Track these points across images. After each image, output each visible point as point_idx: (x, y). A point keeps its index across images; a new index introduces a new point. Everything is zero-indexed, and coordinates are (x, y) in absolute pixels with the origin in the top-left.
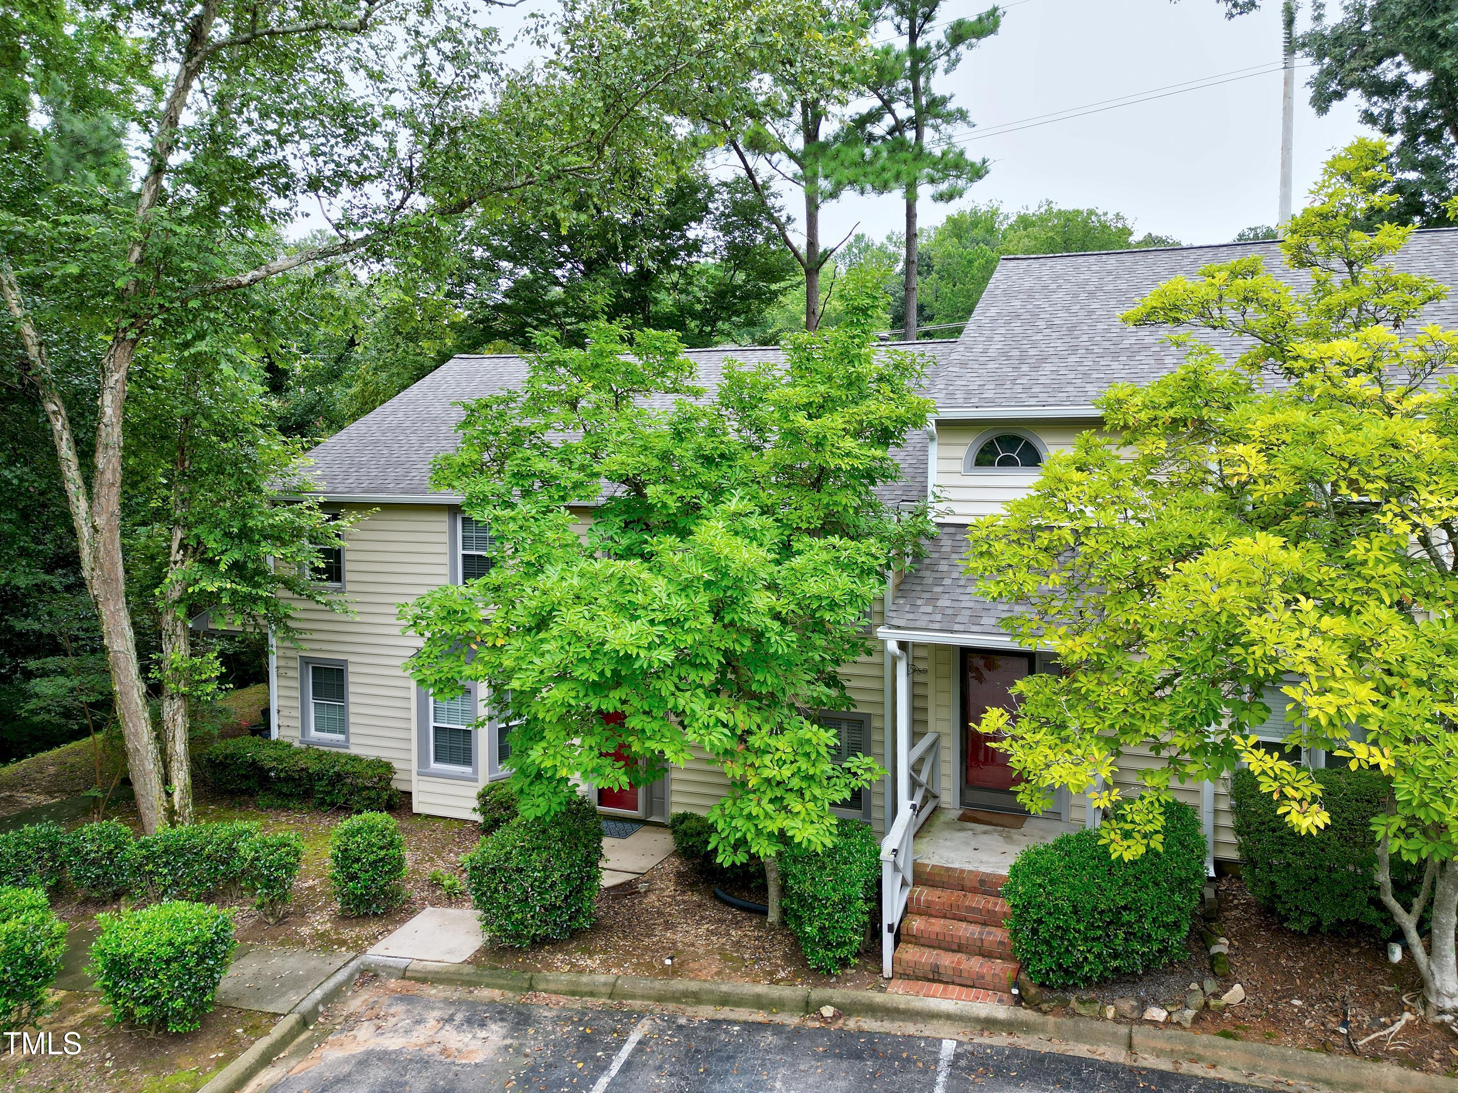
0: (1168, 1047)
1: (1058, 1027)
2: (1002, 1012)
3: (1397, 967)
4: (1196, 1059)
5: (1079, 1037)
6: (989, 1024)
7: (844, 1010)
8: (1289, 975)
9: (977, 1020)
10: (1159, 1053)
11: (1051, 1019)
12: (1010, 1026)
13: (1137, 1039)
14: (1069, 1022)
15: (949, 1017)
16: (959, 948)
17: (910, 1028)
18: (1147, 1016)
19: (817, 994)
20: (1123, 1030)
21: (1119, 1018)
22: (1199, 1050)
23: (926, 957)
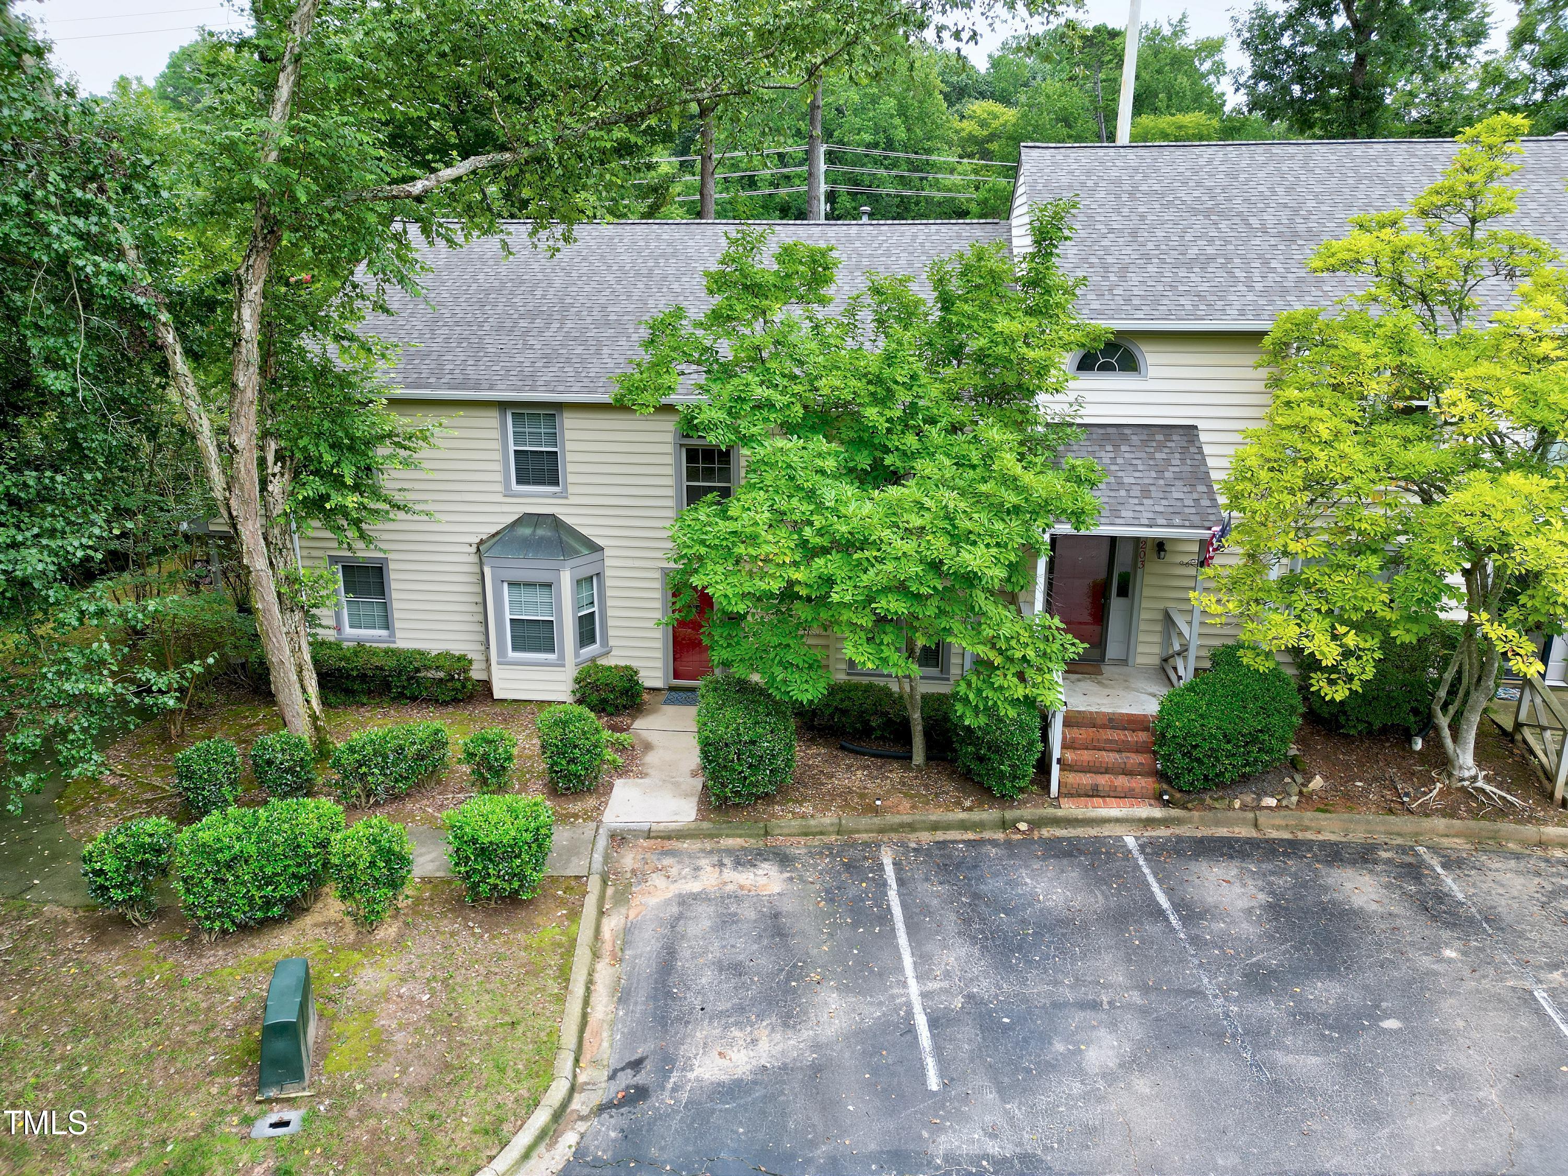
0: (1283, 823)
1: (1202, 819)
2: (1158, 813)
3: (1419, 753)
4: (1306, 829)
5: (1217, 823)
6: (1149, 822)
7: (1035, 824)
8: (1347, 767)
9: (1140, 820)
10: (1278, 827)
11: (1196, 814)
12: (1165, 822)
13: (1261, 820)
14: (1210, 815)
15: (1118, 820)
16: (1107, 771)
17: (1093, 832)
18: (1264, 804)
19: (1009, 815)
20: (1250, 815)
21: (1244, 807)
22: (1307, 822)
23: (1086, 780)
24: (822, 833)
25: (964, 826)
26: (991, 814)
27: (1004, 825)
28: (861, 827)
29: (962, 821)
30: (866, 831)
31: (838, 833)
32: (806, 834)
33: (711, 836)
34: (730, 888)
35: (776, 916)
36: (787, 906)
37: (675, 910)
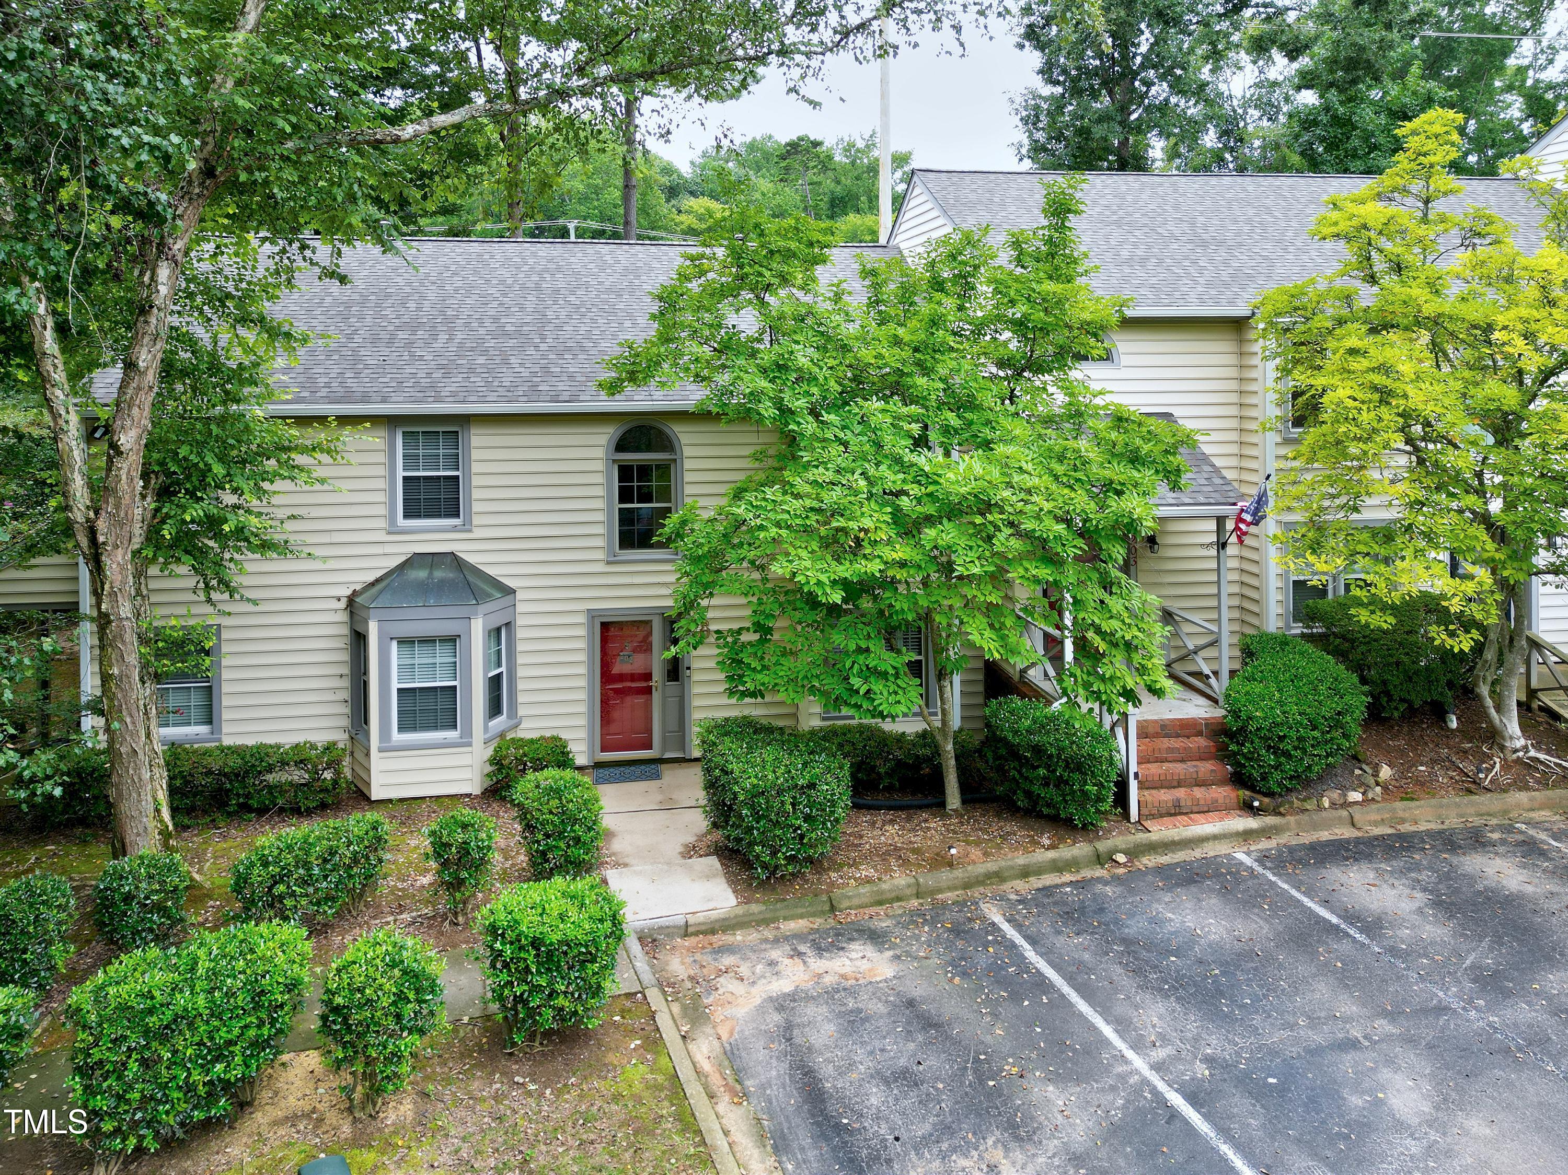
0: (1378, 817)
1: (1298, 823)
2: (1252, 823)
3: (1457, 729)
4: (1403, 821)
5: (1315, 827)
6: (1249, 835)
7: (1133, 853)
8: (1402, 753)
9: (1238, 834)
10: (1375, 824)
11: (1291, 819)
13: (1357, 817)
14: (1305, 817)
15: (1215, 837)
16: (1179, 784)
17: (1197, 853)
18: (1350, 799)
19: (1103, 846)
20: (1344, 813)
21: (1333, 805)
22: (1401, 814)
23: (1165, 796)
24: (899, 899)
25: (1057, 867)
26: (1079, 849)
27: (1100, 859)
28: (943, 885)
29: (1054, 861)
30: (951, 889)
31: (918, 896)
32: (880, 903)
33: (766, 922)
34: (828, 980)
35: (911, 1003)
36: (918, 989)
37: (776, 1018)
